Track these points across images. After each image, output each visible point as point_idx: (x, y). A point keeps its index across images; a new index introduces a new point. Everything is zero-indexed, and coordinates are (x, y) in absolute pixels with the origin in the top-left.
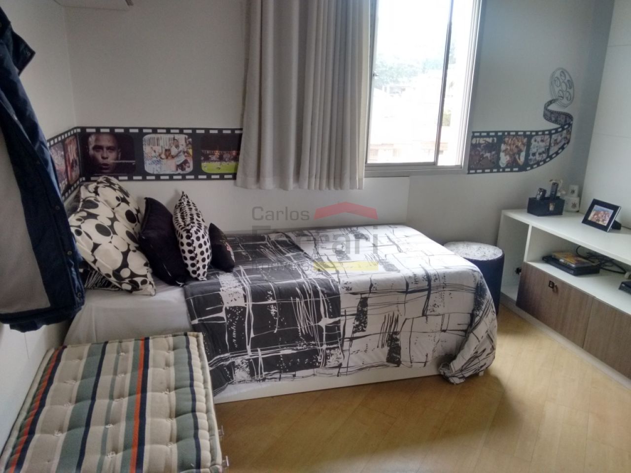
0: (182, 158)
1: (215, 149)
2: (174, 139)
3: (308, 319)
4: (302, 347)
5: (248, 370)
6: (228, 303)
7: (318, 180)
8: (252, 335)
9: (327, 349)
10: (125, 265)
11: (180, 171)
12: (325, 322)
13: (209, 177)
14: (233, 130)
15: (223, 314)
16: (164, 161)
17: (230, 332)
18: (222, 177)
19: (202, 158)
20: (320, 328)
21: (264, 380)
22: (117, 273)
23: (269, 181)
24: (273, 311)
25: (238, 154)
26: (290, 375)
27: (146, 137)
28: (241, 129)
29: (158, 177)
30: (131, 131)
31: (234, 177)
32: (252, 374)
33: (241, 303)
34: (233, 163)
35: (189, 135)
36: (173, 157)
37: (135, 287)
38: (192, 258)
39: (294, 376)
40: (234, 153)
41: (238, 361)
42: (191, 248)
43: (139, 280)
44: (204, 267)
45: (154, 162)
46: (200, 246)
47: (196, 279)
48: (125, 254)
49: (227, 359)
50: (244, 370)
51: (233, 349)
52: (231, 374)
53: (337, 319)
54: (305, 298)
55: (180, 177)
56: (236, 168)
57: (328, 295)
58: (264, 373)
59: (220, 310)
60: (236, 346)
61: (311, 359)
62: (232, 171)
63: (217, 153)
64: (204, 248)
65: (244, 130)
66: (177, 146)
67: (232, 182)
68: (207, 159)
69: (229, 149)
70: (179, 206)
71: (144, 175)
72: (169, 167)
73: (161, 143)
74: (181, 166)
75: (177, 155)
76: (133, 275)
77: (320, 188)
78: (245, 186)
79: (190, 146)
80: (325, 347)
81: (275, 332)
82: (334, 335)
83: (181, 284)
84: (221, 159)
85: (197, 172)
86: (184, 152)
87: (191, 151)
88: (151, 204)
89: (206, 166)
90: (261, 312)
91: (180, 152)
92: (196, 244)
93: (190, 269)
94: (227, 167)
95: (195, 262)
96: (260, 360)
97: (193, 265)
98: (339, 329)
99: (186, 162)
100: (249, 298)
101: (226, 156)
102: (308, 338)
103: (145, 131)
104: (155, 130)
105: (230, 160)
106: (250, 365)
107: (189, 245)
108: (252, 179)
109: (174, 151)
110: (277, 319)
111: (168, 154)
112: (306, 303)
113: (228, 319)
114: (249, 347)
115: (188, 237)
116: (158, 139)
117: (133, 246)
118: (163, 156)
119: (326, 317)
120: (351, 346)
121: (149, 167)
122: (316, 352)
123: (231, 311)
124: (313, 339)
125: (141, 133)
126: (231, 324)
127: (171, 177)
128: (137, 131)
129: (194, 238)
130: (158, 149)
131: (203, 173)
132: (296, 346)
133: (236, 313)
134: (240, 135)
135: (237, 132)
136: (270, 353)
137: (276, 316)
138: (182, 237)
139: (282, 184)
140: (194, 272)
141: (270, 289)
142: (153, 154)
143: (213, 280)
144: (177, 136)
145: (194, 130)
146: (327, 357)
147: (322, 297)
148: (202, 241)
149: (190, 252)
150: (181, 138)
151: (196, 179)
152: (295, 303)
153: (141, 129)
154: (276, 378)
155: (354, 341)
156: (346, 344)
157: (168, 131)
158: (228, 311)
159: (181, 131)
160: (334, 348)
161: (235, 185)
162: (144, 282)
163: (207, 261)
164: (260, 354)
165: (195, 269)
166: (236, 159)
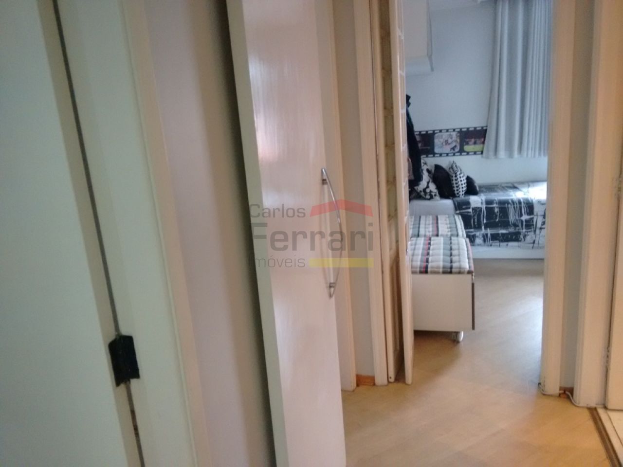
0: (454, 144)
1: (472, 138)
2: (450, 135)
3: (515, 216)
4: (512, 230)
5: (482, 239)
6: (473, 205)
7: (533, 152)
8: (485, 221)
9: (526, 232)
10: (428, 187)
11: (452, 151)
12: (525, 217)
13: (468, 153)
14: (482, 127)
15: (470, 210)
16: (445, 147)
17: (474, 220)
18: (475, 153)
19: (465, 144)
20: (522, 222)
21: (491, 245)
22: (424, 190)
23: (502, 153)
24: (496, 210)
25: (484, 140)
26: (505, 244)
27: (436, 135)
28: (487, 126)
29: (441, 155)
30: (429, 132)
31: (482, 153)
32: (484, 241)
33: (479, 205)
34: (481, 146)
35: (458, 132)
36: (449, 144)
37: (432, 197)
38: (457, 187)
39: (507, 245)
40: (483, 140)
41: (478, 234)
42: (457, 182)
43: (433, 194)
44: (463, 191)
45: (439, 147)
46: (461, 181)
47: (459, 197)
48: (428, 183)
49: (472, 232)
50: (480, 239)
51: (475, 228)
52: (474, 240)
53: (532, 216)
54: (514, 204)
55: (452, 154)
56: (483, 148)
57: (527, 204)
58: (491, 242)
59: (469, 208)
60: (477, 226)
61: (516, 237)
62: (481, 150)
63: (473, 140)
64: (463, 182)
65: (488, 127)
66: (451, 138)
67: (480, 156)
68: (467, 144)
69: (479, 138)
70: (452, 167)
71: (434, 154)
72: (447, 149)
73: (444, 137)
74: (453, 149)
75: (452, 143)
76: (431, 192)
77: (534, 157)
78: (487, 158)
79: (459, 138)
80: (524, 230)
81: (497, 220)
82: (529, 224)
83: (451, 198)
84: (475, 143)
85: (461, 151)
86: (455, 141)
87: (458, 140)
88: (437, 167)
89: (467, 148)
90: (490, 211)
91: (452, 141)
92: (459, 180)
93: (456, 192)
94: (478, 147)
95: (458, 188)
96: (489, 235)
97: (457, 190)
98: (533, 222)
99: (455, 146)
100: (484, 203)
101: (478, 141)
102: (515, 225)
103: (436, 132)
104: (441, 131)
105: (480, 143)
106: (483, 236)
107: (456, 180)
108: (492, 153)
109: (450, 141)
110: (498, 214)
111: (447, 142)
112: (514, 207)
113: (473, 213)
114: (483, 227)
115: (456, 176)
116: (442, 136)
117: (431, 180)
118: (444, 144)
119: (525, 214)
120: (540, 232)
121: (437, 150)
122: (519, 233)
123: (475, 209)
124: (518, 226)
125: (434, 133)
126: (474, 216)
127: (447, 155)
128: (432, 132)
129: (458, 177)
130: (442, 140)
131: (464, 152)
132: (508, 229)
133: (477, 210)
134: (486, 130)
135: (485, 128)
136: (494, 231)
137: (497, 212)
138: (453, 177)
139: (511, 155)
140: (458, 194)
141: (495, 200)
142: (439, 143)
143: (467, 198)
144: (452, 133)
145: (461, 129)
146: (525, 236)
147: (523, 205)
148: (462, 179)
149: (456, 184)
150: (454, 134)
151: (461, 155)
152: (508, 207)
153: (434, 131)
154: (497, 246)
155: (543, 230)
156: (538, 231)
157: (447, 131)
158: (473, 209)
159: (454, 130)
160: (530, 232)
161: (482, 157)
162: (435, 195)
163: (464, 189)
164: (489, 232)
165: (458, 192)
166: (483, 143)
